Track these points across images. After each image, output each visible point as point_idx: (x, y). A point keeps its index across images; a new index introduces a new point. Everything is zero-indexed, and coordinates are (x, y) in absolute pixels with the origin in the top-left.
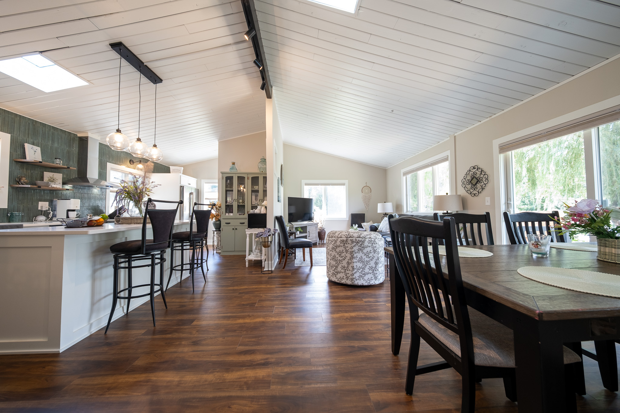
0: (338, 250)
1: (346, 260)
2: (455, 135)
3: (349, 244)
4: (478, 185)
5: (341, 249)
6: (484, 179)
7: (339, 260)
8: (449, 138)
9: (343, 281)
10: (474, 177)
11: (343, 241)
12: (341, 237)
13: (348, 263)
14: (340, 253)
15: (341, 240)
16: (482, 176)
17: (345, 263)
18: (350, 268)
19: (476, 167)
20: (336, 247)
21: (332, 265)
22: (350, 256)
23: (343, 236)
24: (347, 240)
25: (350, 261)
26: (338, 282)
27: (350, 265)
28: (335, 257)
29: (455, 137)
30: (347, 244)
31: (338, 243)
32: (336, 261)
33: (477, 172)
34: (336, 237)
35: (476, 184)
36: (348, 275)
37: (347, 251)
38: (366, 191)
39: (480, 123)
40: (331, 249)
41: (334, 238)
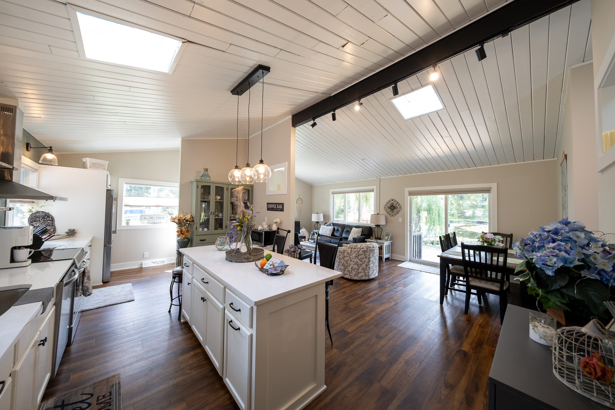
0: (360, 258)
1: (365, 263)
2: (380, 178)
3: (368, 252)
4: (395, 210)
5: (362, 256)
6: (399, 208)
7: (360, 264)
8: (375, 178)
9: (363, 278)
10: (392, 205)
11: (365, 250)
12: (363, 248)
13: (367, 265)
14: (361, 260)
15: (363, 250)
16: (398, 206)
17: (364, 266)
18: (368, 268)
19: (394, 200)
20: (359, 255)
21: (355, 268)
22: (368, 260)
23: (364, 247)
24: (367, 250)
25: (368, 264)
26: (359, 279)
27: (368, 267)
28: (357, 262)
29: (380, 179)
30: (366, 253)
31: (360, 253)
32: (358, 265)
33: (394, 202)
34: (359, 248)
35: (394, 209)
36: (366, 273)
37: (366, 258)
38: (300, 202)
39: (397, 176)
40: (354, 257)
41: (357, 250)
